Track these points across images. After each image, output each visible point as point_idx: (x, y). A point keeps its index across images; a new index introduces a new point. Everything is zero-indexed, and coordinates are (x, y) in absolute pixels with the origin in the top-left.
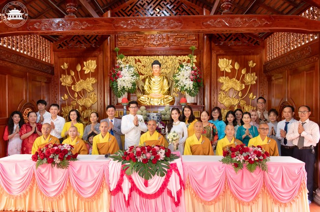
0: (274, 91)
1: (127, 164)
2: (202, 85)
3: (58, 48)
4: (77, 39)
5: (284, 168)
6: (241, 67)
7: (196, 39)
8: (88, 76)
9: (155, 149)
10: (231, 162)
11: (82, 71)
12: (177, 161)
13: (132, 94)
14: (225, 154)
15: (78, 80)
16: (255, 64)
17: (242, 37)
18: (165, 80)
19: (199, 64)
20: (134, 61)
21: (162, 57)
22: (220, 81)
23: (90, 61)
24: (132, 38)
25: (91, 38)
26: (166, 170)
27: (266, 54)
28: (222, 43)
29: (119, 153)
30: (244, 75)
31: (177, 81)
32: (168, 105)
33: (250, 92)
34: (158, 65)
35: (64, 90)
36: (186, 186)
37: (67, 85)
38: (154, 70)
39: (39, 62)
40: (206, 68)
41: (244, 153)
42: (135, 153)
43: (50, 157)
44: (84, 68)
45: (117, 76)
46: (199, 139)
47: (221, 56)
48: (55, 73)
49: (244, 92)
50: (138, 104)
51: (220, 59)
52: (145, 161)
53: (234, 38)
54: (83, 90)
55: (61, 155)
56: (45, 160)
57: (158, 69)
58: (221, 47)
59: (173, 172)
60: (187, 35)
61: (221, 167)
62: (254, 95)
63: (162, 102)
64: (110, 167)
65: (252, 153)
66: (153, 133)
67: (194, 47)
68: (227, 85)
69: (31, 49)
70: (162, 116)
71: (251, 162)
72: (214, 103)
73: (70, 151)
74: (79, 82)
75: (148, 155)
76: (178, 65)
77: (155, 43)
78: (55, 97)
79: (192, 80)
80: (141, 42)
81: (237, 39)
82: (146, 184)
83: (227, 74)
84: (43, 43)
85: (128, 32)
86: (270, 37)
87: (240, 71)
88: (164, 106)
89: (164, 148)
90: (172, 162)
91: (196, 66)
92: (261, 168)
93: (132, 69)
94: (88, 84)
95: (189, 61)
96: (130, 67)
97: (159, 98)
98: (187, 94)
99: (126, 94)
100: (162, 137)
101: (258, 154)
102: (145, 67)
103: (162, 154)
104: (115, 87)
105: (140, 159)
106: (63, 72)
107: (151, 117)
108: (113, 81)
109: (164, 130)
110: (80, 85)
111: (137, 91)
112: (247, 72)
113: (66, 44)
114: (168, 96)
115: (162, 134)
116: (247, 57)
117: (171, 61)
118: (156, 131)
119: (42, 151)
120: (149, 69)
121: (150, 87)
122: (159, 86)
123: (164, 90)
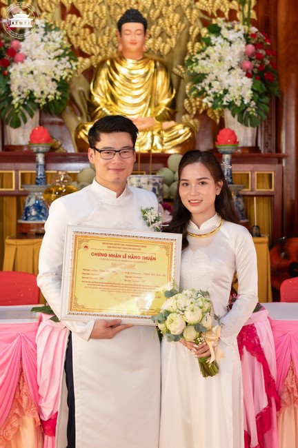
2: (276, 90)
18: (161, 75)
19: (265, 26)
31: (198, 78)
34: (139, 26)
36: (285, 397)
38: (127, 39)
40: (286, 40)
45: (8, 56)
57: (139, 39)
63: (156, 142)
64: (41, 343)
70: (165, 187)
76: (198, 29)
79: (248, 75)
91: (260, 29)
93: (54, 35)
95: (232, 16)
96: (48, 28)
99: (37, 115)
111: (68, 108)
114: (172, 123)
120: (106, 39)
121: (112, 97)
122: (143, 93)
123: (157, 105)
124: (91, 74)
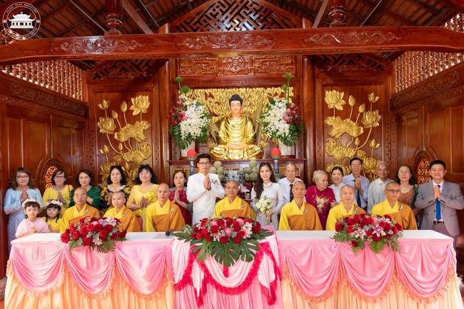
0: (406, 137)
1: (198, 244)
2: (302, 129)
3: (94, 79)
4: (120, 65)
5: (423, 247)
6: (358, 102)
7: (292, 63)
8: (137, 118)
9: (237, 223)
10: (348, 239)
11: (129, 112)
12: (270, 240)
13: (201, 144)
14: (339, 227)
15: (123, 125)
16: (377, 98)
17: (359, 59)
18: (249, 123)
19: (297, 99)
20: (204, 96)
21: (245, 89)
22: (328, 123)
23: (140, 96)
24: (200, 63)
25: (140, 63)
26: (255, 252)
27: (393, 83)
28: (330, 68)
29: (187, 229)
30: (362, 114)
31: (266, 124)
32: (254, 158)
33: (371, 139)
34: (239, 102)
35: (103, 139)
36: (284, 275)
37: (108, 132)
38: (233, 108)
39: (66, 99)
40: (308, 105)
41: (365, 226)
42: (209, 228)
43: (88, 236)
44: (132, 108)
45: (180, 118)
46: (300, 206)
47: (329, 88)
48: (90, 114)
49: (362, 138)
50: (211, 159)
51: (327, 92)
52: (224, 240)
53: (347, 60)
54: (132, 139)
55: (103, 233)
56: (80, 241)
57: (239, 108)
58: (329, 74)
59: (265, 255)
60: (280, 58)
61: (333, 247)
62: (376, 143)
63: (245, 155)
64: (174, 249)
65: (377, 226)
66: (233, 200)
67: (290, 75)
68: (339, 128)
69: (56, 80)
70: (247, 175)
71: (376, 239)
72: (320, 155)
73: (116, 227)
74: (125, 128)
75: (228, 231)
76: (267, 101)
77: (233, 69)
78: (91, 149)
79: (287, 123)
80: (213, 68)
81: (351, 62)
82: (226, 273)
83: (338, 113)
84: (72, 72)
85: (195, 54)
86: (399, 58)
87: (356, 107)
88: (248, 161)
89: (250, 221)
90: (263, 241)
91: (293, 101)
92: (390, 247)
93: (201, 107)
94: (139, 130)
95: (282, 95)
96: (198, 104)
97: (241, 149)
98: (281, 143)
99: (193, 143)
100: (246, 204)
101: (386, 227)
102: (219, 104)
103: (247, 229)
104: (177, 133)
105: (217, 237)
106: (102, 113)
107: (231, 177)
108: (174, 125)
109: (248, 194)
110: (126, 132)
111: (209, 139)
112: (367, 109)
113: (105, 73)
114: (253, 145)
115: (247, 201)
116: (366, 87)
117: (256, 96)
118: (238, 197)
119: (75, 228)
120: (225, 108)
121: (227, 134)
122: (241, 132)
123: (247, 137)
124: (218, 124)
